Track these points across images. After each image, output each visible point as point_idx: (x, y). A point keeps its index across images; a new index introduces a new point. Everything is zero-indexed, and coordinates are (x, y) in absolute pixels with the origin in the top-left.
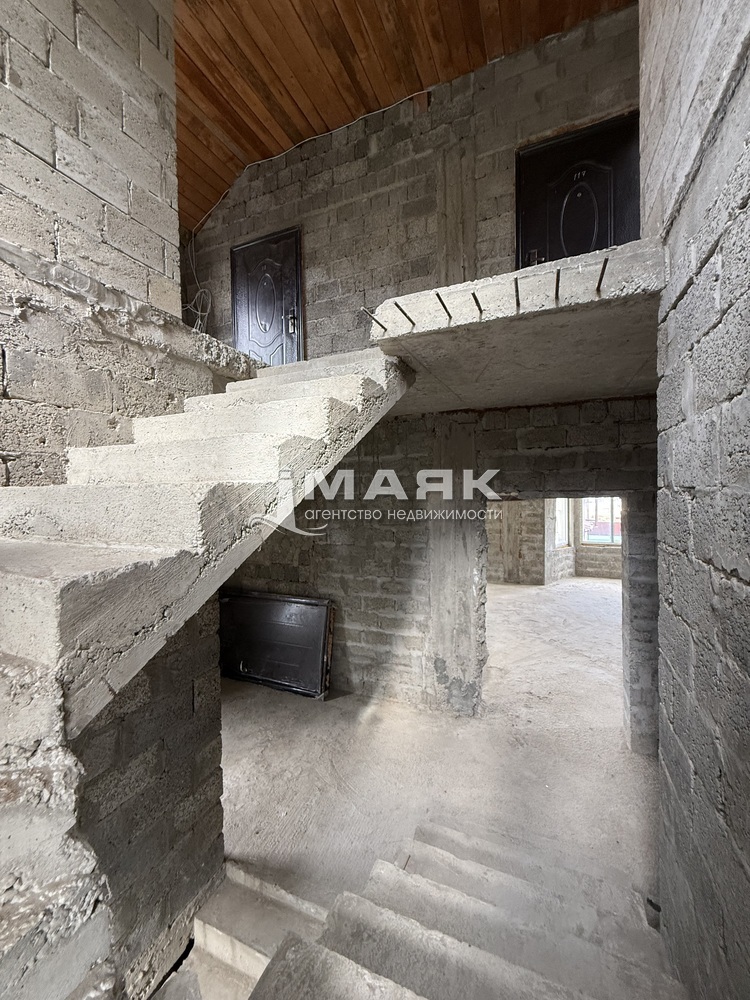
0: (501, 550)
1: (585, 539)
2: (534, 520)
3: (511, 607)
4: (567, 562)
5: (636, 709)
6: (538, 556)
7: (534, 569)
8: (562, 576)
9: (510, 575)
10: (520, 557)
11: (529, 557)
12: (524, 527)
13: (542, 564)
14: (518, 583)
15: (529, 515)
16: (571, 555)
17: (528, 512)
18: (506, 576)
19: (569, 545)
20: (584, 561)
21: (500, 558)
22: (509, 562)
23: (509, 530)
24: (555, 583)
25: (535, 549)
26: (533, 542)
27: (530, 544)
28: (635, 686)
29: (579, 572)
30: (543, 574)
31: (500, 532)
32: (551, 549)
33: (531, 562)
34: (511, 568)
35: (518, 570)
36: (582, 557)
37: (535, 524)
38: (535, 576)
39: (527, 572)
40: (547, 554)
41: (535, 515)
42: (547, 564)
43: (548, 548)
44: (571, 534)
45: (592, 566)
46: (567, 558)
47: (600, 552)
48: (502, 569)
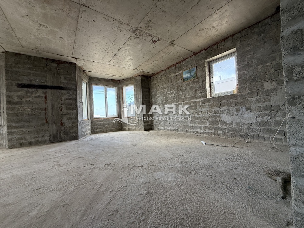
0: (47, 122)
1: (96, 116)
2: (70, 102)
4: (88, 128)
6: (74, 123)
7: (72, 131)
8: (86, 134)
10: (62, 124)
11: (68, 124)
12: (64, 106)
13: (77, 127)
15: (67, 99)
17: (66, 97)
18: (51, 138)
19: (88, 119)
20: (95, 126)
21: (46, 127)
22: (53, 129)
23: (52, 108)
24: (83, 138)
25: (71, 119)
26: (70, 115)
27: (68, 116)
29: (93, 132)
30: (77, 133)
31: (46, 109)
32: (81, 119)
33: (69, 127)
34: (55, 132)
35: (60, 134)
37: (71, 104)
38: (72, 135)
39: (67, 134)
40: (79, 121)
41: (70, 99)
42: (80, 127)
44: (89, 114)
46: (88, 125)
48: (47, 135)
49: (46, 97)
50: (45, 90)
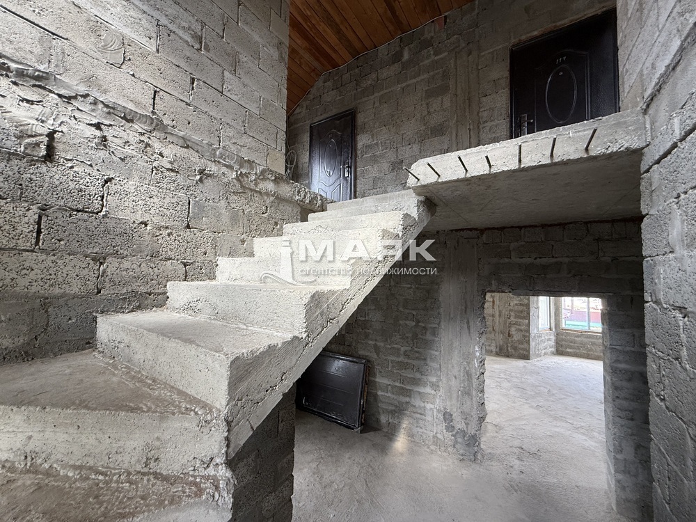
0: (493, 330)
1: (565, 324)
2: (521, 308)
3: (502, 375)
4: (550, 342)
5: (620, 476)
6: (524, 336)
7: (521, 346)
8: (545, 354)
9: (500, 349)
10: (509, 336)
11: (517, 336)
12: (512, 314)
13: (528, 342)
14: (508, 356)
15: (516, 305)
16: (553, 338)
17: (516, 302)
18: (498, 350)
19: (550, 329)
20: (563, 343)
21: (492, 336)
22: (500, 339)
23: (500, 315)
24: (539, 359)
25: (521, 331)
26: (520, 325)
27: (518, 327)
28: (619, 456)
29: (560, 351)
30: (529, 351)
31: (493, 316)
32: (535, 331)
33: (518, 340)
34: (501, 343)
35: (507, 346)
36: (563, 340)
37: (522, 312)
38: (522, 352)
39: (515, 349)
40: (532, 335)
41: (521, 305)
42: (532, 344)
43: (533, 331)
44: (553, 321)
45: (571, 347)
46: (549, 340)
47: (578, 336)
48: (494, 345)
49: (493, 302)
50: (493, 294)
